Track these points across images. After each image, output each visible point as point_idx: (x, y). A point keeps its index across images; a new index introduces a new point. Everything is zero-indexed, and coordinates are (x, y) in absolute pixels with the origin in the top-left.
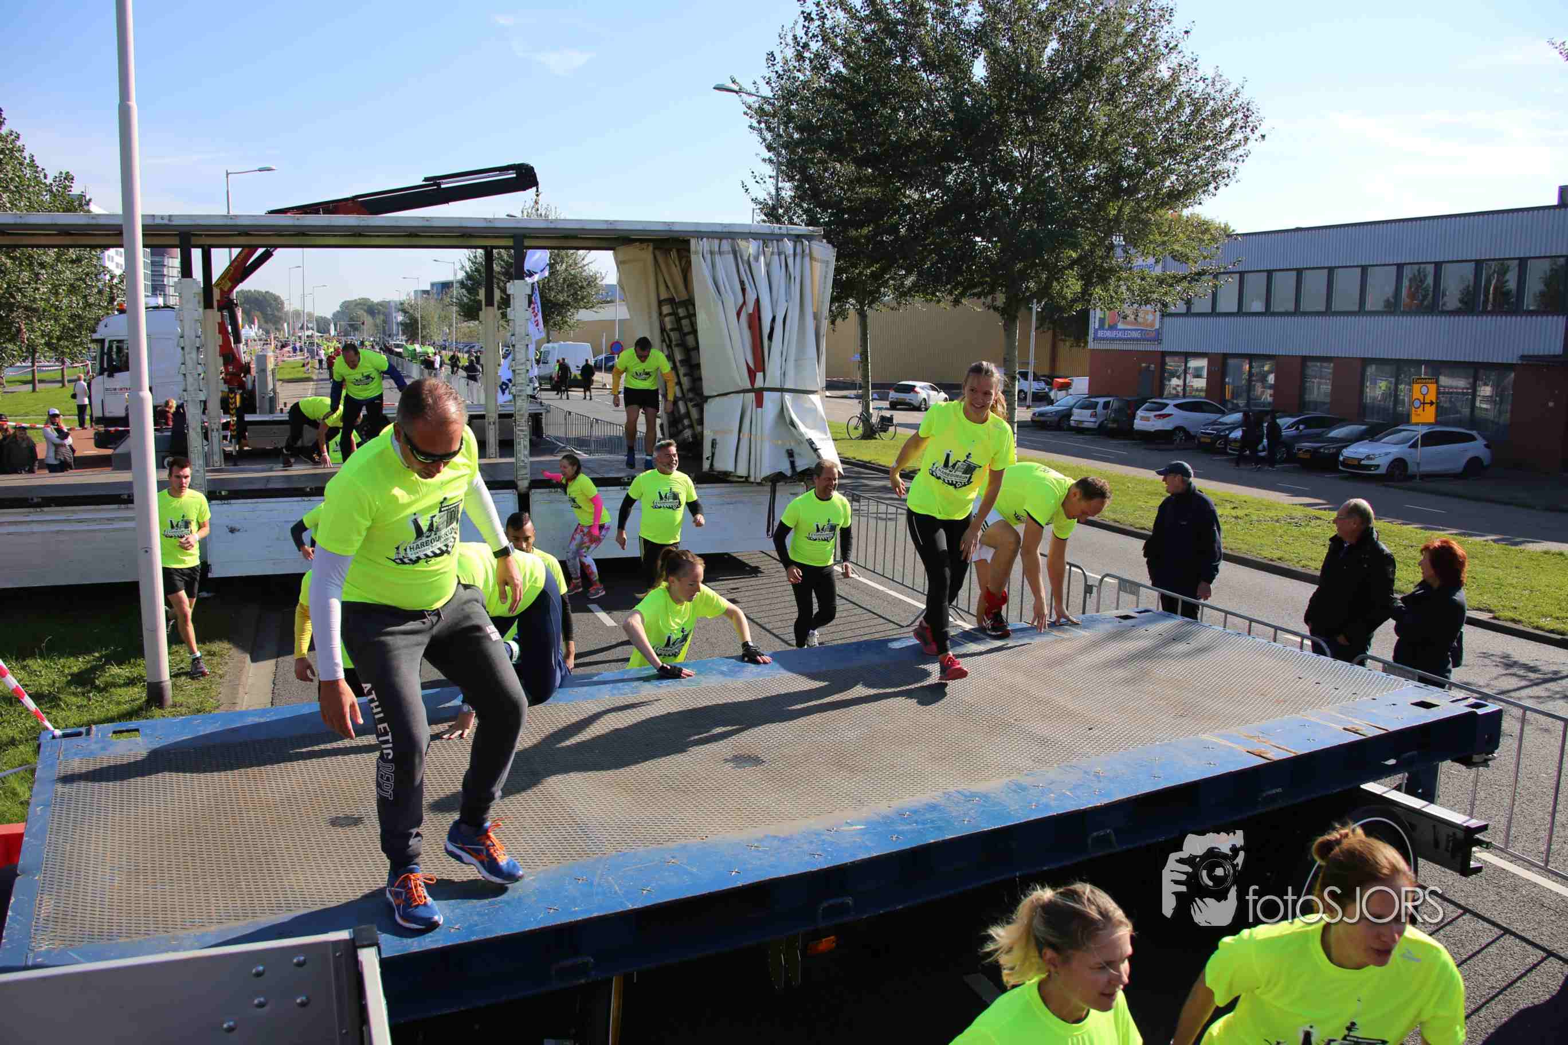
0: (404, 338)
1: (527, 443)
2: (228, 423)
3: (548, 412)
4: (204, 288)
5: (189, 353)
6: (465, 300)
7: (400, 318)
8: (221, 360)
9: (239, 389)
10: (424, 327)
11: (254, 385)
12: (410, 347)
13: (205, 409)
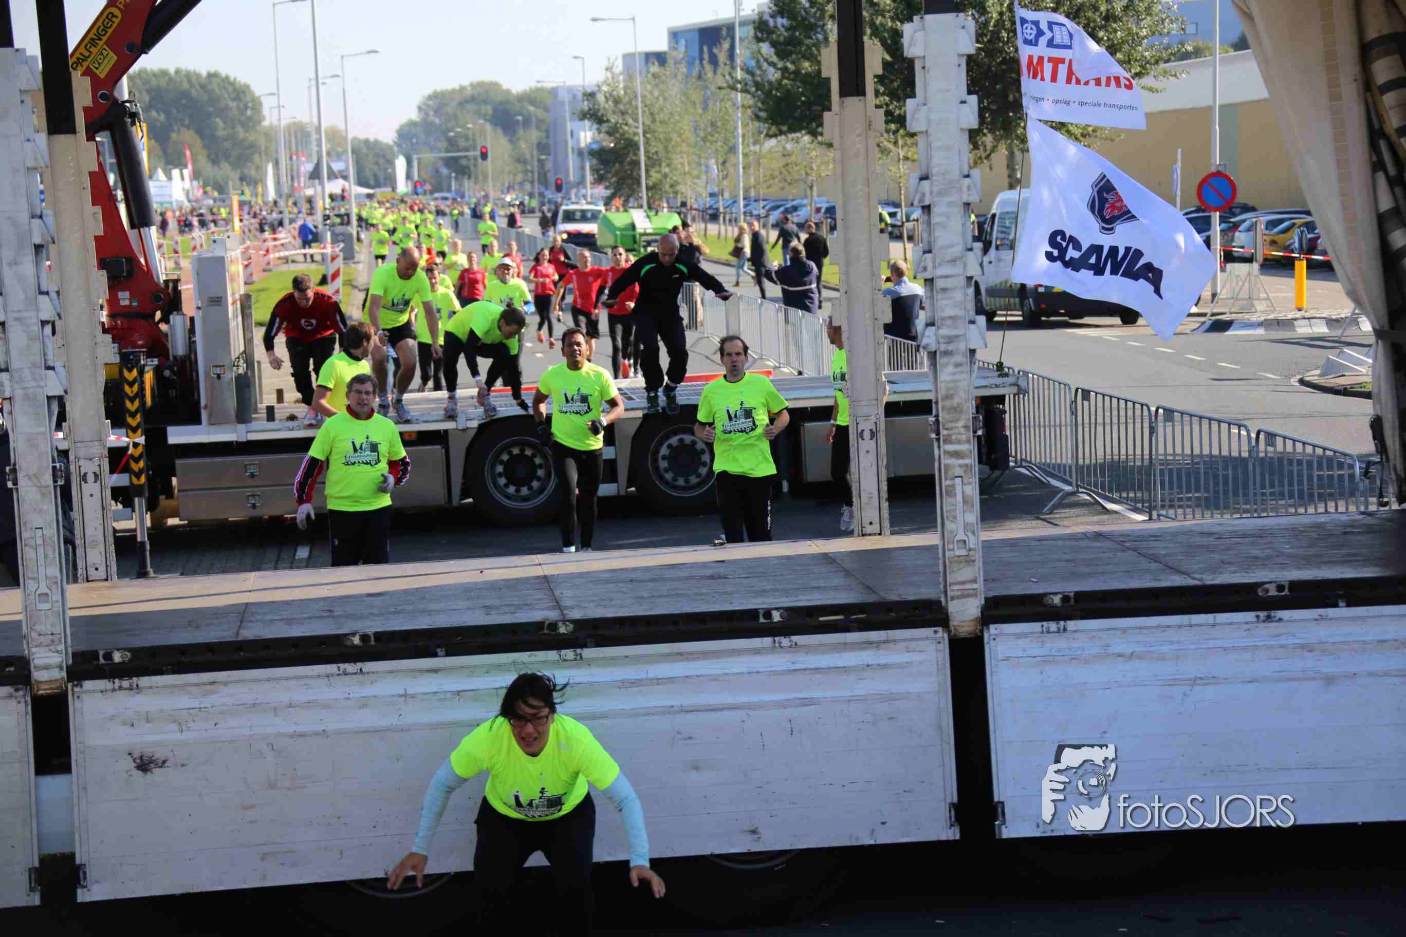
0: (601, 191)
1: (972, 490)
2: (124, 449)
3: (1021, 392)
4: (46, 73)
5: (15, 263)
6: (773, 75)
7: (587, 135)
8: (101, 279)
9: (149, 355)
10: (653, 162)
11: (191, 345)
12: (619, 219)
13: (62, 418)
